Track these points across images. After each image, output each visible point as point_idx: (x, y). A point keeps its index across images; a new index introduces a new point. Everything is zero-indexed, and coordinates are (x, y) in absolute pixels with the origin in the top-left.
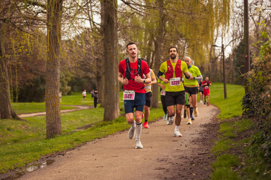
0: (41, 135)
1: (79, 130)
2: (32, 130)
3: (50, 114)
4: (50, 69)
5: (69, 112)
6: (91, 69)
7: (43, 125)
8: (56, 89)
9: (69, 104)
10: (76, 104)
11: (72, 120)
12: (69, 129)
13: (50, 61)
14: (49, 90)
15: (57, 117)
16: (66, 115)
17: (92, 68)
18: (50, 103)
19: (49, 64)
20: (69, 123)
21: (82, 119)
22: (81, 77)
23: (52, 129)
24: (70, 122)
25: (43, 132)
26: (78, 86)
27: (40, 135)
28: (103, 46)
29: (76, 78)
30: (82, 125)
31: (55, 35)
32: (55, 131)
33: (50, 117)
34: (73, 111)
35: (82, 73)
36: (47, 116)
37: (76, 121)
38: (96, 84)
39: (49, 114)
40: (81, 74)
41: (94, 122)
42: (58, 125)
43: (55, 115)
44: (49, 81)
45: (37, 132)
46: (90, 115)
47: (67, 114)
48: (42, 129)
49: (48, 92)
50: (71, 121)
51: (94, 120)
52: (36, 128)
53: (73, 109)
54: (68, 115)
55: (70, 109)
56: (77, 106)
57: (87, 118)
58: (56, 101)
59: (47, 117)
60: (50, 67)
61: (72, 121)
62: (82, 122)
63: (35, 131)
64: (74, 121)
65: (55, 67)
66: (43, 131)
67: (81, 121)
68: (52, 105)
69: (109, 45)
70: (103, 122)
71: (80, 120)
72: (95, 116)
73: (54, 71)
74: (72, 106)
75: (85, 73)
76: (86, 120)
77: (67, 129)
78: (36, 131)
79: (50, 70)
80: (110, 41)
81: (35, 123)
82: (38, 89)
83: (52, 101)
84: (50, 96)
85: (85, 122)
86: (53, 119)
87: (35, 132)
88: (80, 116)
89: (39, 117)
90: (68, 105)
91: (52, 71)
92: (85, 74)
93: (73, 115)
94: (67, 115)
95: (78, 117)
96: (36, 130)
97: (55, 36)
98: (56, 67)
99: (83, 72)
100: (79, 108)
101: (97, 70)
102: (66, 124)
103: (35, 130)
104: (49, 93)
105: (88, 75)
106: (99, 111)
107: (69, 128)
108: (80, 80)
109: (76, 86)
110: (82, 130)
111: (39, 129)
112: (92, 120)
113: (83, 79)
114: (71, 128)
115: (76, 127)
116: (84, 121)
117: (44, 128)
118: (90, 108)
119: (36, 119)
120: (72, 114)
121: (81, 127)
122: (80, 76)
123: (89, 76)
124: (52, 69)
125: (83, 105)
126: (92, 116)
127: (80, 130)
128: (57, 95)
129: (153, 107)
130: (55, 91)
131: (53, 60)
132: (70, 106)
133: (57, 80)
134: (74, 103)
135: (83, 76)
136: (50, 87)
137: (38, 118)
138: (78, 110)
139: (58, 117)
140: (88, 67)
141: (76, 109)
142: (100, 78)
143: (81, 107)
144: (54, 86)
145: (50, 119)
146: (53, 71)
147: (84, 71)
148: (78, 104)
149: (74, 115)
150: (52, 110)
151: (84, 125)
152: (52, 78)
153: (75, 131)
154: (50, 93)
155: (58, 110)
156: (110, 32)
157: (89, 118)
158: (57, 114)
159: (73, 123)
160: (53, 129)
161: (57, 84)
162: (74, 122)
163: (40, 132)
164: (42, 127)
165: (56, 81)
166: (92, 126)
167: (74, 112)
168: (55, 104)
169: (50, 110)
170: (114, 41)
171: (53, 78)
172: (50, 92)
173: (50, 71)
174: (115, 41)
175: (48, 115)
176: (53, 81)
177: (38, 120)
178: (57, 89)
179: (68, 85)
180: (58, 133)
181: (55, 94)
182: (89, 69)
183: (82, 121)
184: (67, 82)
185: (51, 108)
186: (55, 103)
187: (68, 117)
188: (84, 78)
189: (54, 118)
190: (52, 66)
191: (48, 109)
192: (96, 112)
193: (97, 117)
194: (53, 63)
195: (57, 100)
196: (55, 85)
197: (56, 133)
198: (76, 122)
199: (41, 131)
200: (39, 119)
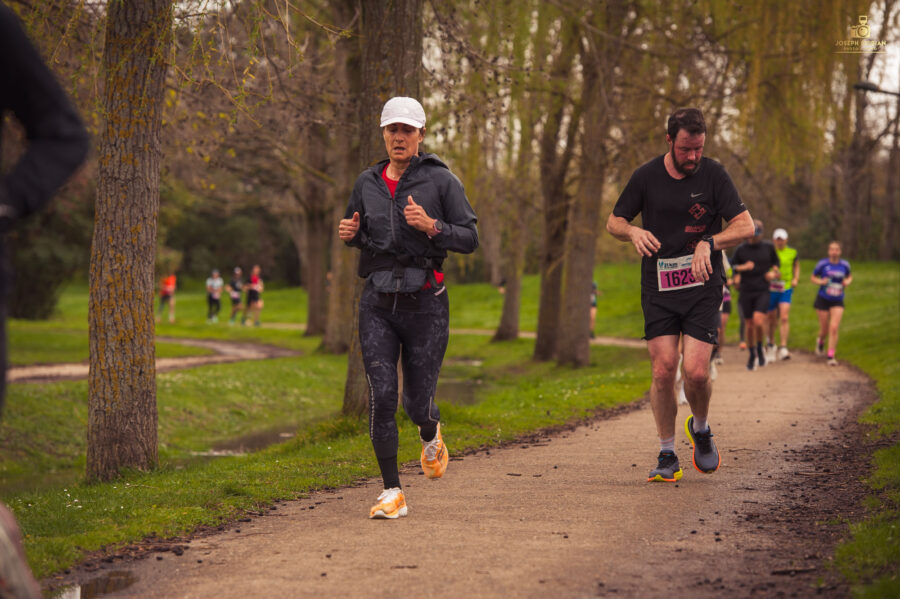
0: (49, 469)
1: (223, 453)
2: (7, 444)
3: (106, 374)
4: (116, 170)
5: (174, 369)
6: (280, 172)
7: (60, 423)
8: (140, 259)
9: (174, 332)
10: (206, 334)
11: (191, 405)
12: (176, 447)
13: (116, 132)
14: (106, 263)
15: (136, 386)
16: (165, 382)
17: (286, 168)
18: (109, 322)
19: (111, 146)
20: (179, 420)
21: (234, 404)
22: (229, 209)
23: (115, 441)
24: (184, 415)
25: (59, 456)
26: (212, 248)
27: (44, 469)
28: (343, 67)
29: (203, 214)
30: (238, 432)
31: (142, 17)
32: (128, 448)
33: (108, 389)
34: (195, 366)
35: (236, 193)
36: (93, 380)
37: (210, 411)
38: (302, 242)
39: (102, 370)
40: (228, 196)
41: (293, 420)
42: (142, 425)
43: (132, 376)
44: (112, 221)
45: (31, 454)
46: (273, 389)
47: (168, 377)
48: (56, 442)
49: (101, 275)
50: (185, 410)
51: (291, 411)
52: (26, 435)
53: (193, 356)
54: (171, 382)
55: (179, 357)
56: (210, 345)
57: (259, 402)
58: (136, 316)
59: (93, 385)
60: (117, 158)
61: (190, 413)
62: (236, 418)
63: (22, 449)
64: (203, 410)
65: (137, 159)
66: (60, 451)
67: (232, 413)
68: (117, 331)
69: (382, 70)
70: (341, 420)
71: (228, 407)
72: (296, 391)
73: (133, 179)
74: (187, 343)
75: (249, 188)
76: (255, 411)
77: (169, 445)
78: (25, 451)
79: (116, 175)
80: (385, 52)
81: (23, 415)
82: (25, 255)
83: (117, 316)
84: (112, 290)
85: (253, 418)
86: (119, 397)
87: (21, 453)
88: (231, 391)
89: (39, 385)
90: (168, 337)
91: (123, 177)
92: (248, 194)
93: (195, 384)
94: (168, 385)
95: (219, 392)
96: (27, 448)
97: (142, 21)
98: (144, 158)
99: (240, 186)
100: (219, 354)
101: (312, 179)
102: (164, 426)
103: (19, 445)
104: (106, 276)
105: (264, 202)
106: (316, 372)
107: (176, 441)
108: (223, 221)
109: (205, 252)
110: (241, 455)
111: (41, 439)
112: (283, 410)
113: (241, 220)
114: (187, 443)
115: (211, 439)
116: (245, 413)
117: (62, 439)
118: (271, 357)
119: (25, 394)
120: (188, 377)
121: (230, 438)
122: (224, 202)
123: (270, 205)
124: (124, 169)
125: (240, 341)
126: (284, 394)
127: (230, 452)
128: (145, 288)
129: (561, 363)
130: (136, 267)
131: (133, 129)
132: (175, 342)
133: (145, 218)
134: (195, 328)
135: (242, 205)
136: (111, 252)
137: (35, 392)
138: (215, 363)
139: (145, 388)
140: (265, 164)
141: (206, 355)
142: (322, 215)
143: (230, 351)
144: (133, 246)
145: (108, 395)
146: (127, 181)
147: (245, 181)
148: (216, 336)
149: (200, 383)
150: (119, 356)
151: (245, 433)
152: (123, 208)
153: (208, 458)
154: (113, 278)
155: (147, 358)
156: (387, 12)
157: (271, 402)
158: (141, 373)
159: (198, 421)
160: (122, 439)
161: (143, 237)
162: (199, 417)
163: (46, 456)
164: (55, 432)
165: (140, 225)
166: (284, 439)
167: (199, 372)
168: (130, 327)
169: (108, 354)
170: (404, 53)
171: (126, 213)
172: (112, 271)
173: (116, 179)
174: (409, 52)
175: (98, 376)
176: (126, 226)
177: (38, 400)
178: (144, 259)
179: (170, 243)
180: (143, 459)
181: (132, 283)
182: (268, 172)
183: (239, 414)
184: (164, 230)
185: (113, 345)
186: (131, 322)
187: (175, 393)
188: (245, 212)
189: (126, 389)
190: (124, 155)
191: (97, 351)
192: (302, 375)
193: (303, 399)
194: (129, 144)
195: (144, 313)
196: (135, 242)
197: (135, 458)
198: (211, 416)
199: (50, 452)
200: (37, 396)
